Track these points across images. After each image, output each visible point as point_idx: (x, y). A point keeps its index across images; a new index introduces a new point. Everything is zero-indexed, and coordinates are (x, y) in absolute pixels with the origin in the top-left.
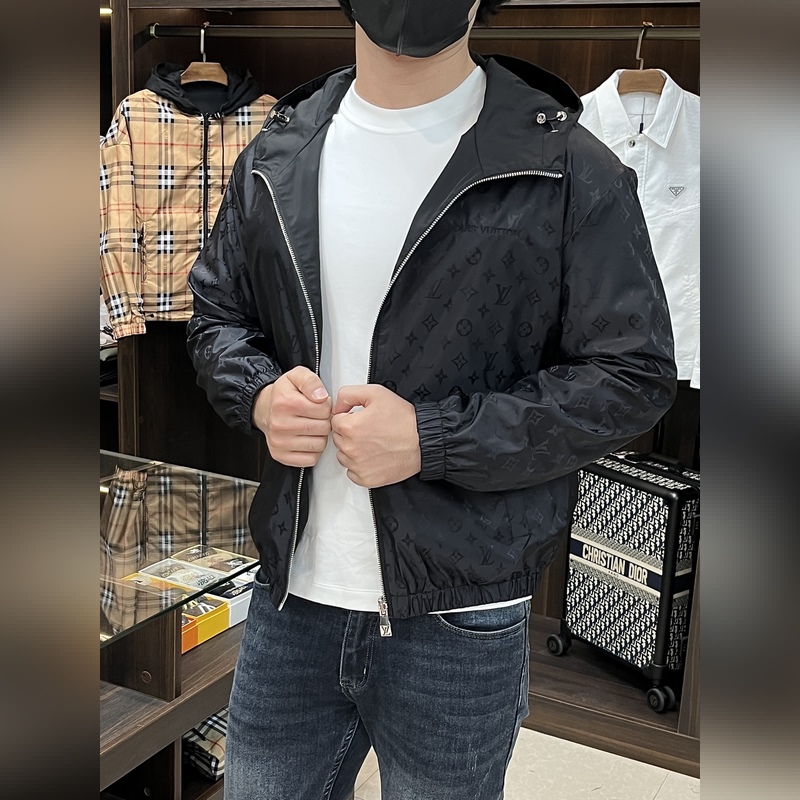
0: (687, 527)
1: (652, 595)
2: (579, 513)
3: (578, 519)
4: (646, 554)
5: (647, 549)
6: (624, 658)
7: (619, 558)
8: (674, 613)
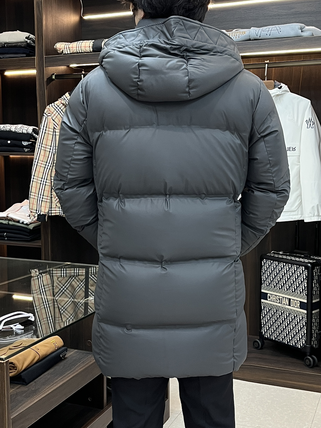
0: (316, 279)
1: (303, 313)
2: (265, 279)
3: (264, 282)
4: (298, 294)
5: (299, 291)
6: (291, 344)
7: (285, 298)
8: (314, 320)
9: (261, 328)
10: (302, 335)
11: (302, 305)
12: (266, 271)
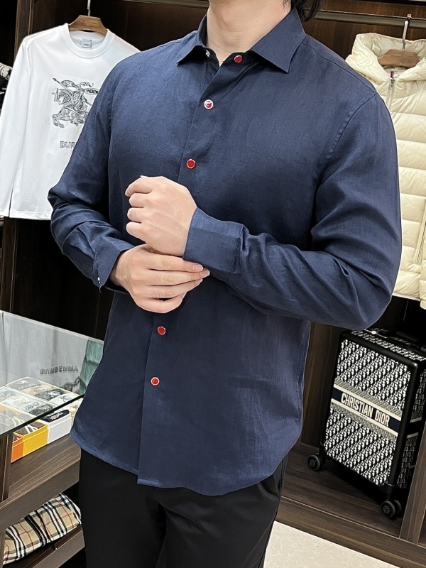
0: (422, 388)
1: (392, 434)
2: (342, 370)
3: (340, 374)
4: (389, 404)
5: (392, 401)
6: (366, 476)
7: (369, 406)
8: (406, 449)
9: (324, 440)
10: (384, 468)
11: (393, 423)
12: (347, 358)
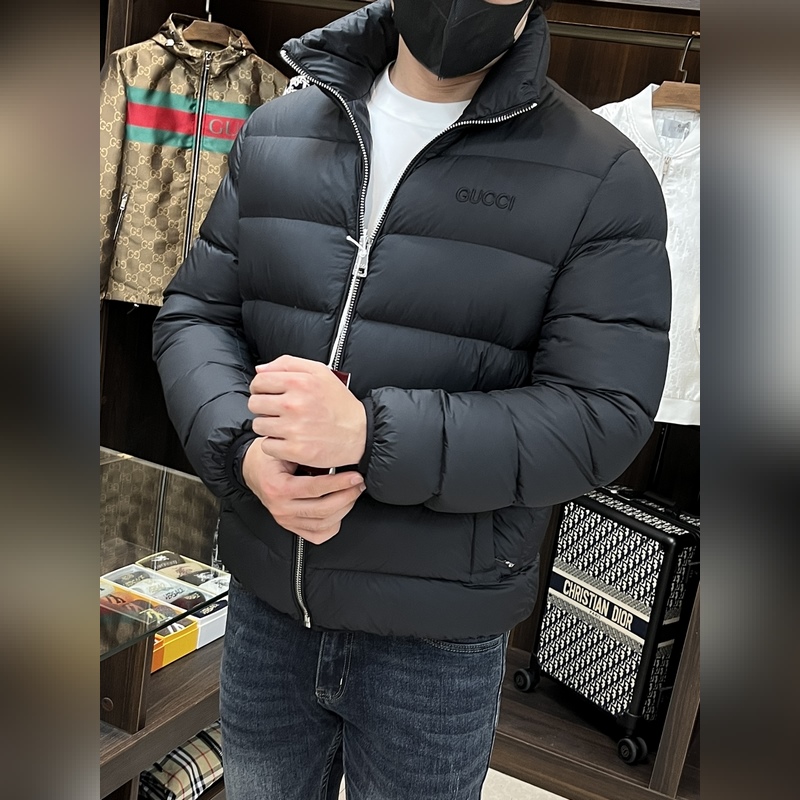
0: (681, 575)
1: (635, 642)
2: (565, 546)
3: (562, 552)
4: (633, 597)
5: (636, 593)
7: (603, 599)
8: (657, 663)
10: (624, 690)
11: (637, 626)
12: (572, 529)
